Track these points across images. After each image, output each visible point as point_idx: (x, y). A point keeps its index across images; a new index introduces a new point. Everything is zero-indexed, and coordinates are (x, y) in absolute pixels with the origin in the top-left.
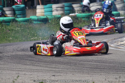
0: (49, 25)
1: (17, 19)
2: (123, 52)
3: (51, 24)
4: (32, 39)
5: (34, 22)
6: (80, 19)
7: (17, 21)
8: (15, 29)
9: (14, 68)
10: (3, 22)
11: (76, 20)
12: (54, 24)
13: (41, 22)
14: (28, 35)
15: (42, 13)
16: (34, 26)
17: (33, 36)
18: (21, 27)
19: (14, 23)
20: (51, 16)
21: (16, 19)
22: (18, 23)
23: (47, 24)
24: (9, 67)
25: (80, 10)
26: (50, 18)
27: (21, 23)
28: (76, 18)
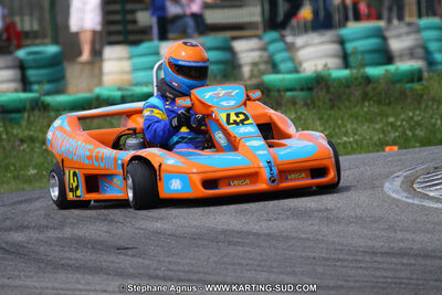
1: (47, 99)
6: (276, 94)
7: (48, 105)
9: (80, 287)
21: (44, 98)
22: (52, 114)
24: (62, 286)
25: (257, 59)
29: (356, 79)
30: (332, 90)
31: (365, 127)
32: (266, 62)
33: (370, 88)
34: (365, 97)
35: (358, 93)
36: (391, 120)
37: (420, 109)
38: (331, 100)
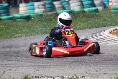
0: (31, 22)
1: (2, 17)
2: (102, 45)
3: (34, 21)
4: (16, 36)
5: (18, 20)
7: (2, 19)
12: (36, 21)
13: (24, 20)
14: (12, 32)
15: (25, 10)
16: (17, 23)
17: (17, 33)
20: (34, 13)
21: (0, 17)
22: (3, 21)
23: (30, 21)
25: (60, 7)
26: (33, 15)
27: (6, 21)
28: (57, 15)
29: (81, 11)
30: (75, 14)
31: (83, 24)
32: (62, 7)
33: (85, 13)
34: (83, 16)
35: (82, 15)
36: (90, 22)
37: (97, 19)
38: (75, 17)
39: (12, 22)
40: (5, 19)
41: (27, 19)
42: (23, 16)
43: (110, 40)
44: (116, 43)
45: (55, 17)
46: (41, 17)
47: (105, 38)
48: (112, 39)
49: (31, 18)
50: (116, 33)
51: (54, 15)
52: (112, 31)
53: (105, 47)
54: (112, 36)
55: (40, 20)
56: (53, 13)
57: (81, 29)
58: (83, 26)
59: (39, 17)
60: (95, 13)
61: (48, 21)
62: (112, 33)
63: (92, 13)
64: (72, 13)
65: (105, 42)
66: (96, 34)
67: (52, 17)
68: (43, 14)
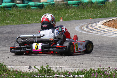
0: (44, 10)
1: (18, 5)
2: (92, 35)
3: (46, 9)
4: (26, 22)
5: (32, 7)
6: (70, 5)
7: (18, 6)
8: (15, 13)
10: (6, 7)
11: (67, 6)
12: (48, 9)
13: (37, 8)
14: (24, 18)
16: (31, 11)
18: (20, 12)
19: (15, 8)
20: (47, 3)
21: (16, 5)
22: (18, 8)
26: (45, 4)
27: (22, 8)
28: (68, 5)
29: (90, 2)
30: (83, 5)
33: (93, 4)
34: (91, 7)
35: (89, 6)
36: (96, 12)
37: (103, 10)
38: (83, 7)
39: (27, 9)
40: (20, 6)
41: (40, 8)
42: (37, 5)
43: (101, 31)
44: (106, 33)
45: (65, 6)
46: (53, 6)
47: (97, 28)
48: (103, 29)
49: (44, 6)
50: (108, 24)
51: (65, 5)
52: (105, 22)
53: (95, 37)
54: (104, 26)
55: (52, 9)
56: (63, 3)
57: (85, 18)
58: (89, 16)
59: (51, 6)
60: (101, 4)
61: (59, 10)
62: (105, 24)
63: (99, 4)
64: (81, 3)
65: (96, 33)
66: (91, 25)
67: (63, 6)
68: (55, 3)
